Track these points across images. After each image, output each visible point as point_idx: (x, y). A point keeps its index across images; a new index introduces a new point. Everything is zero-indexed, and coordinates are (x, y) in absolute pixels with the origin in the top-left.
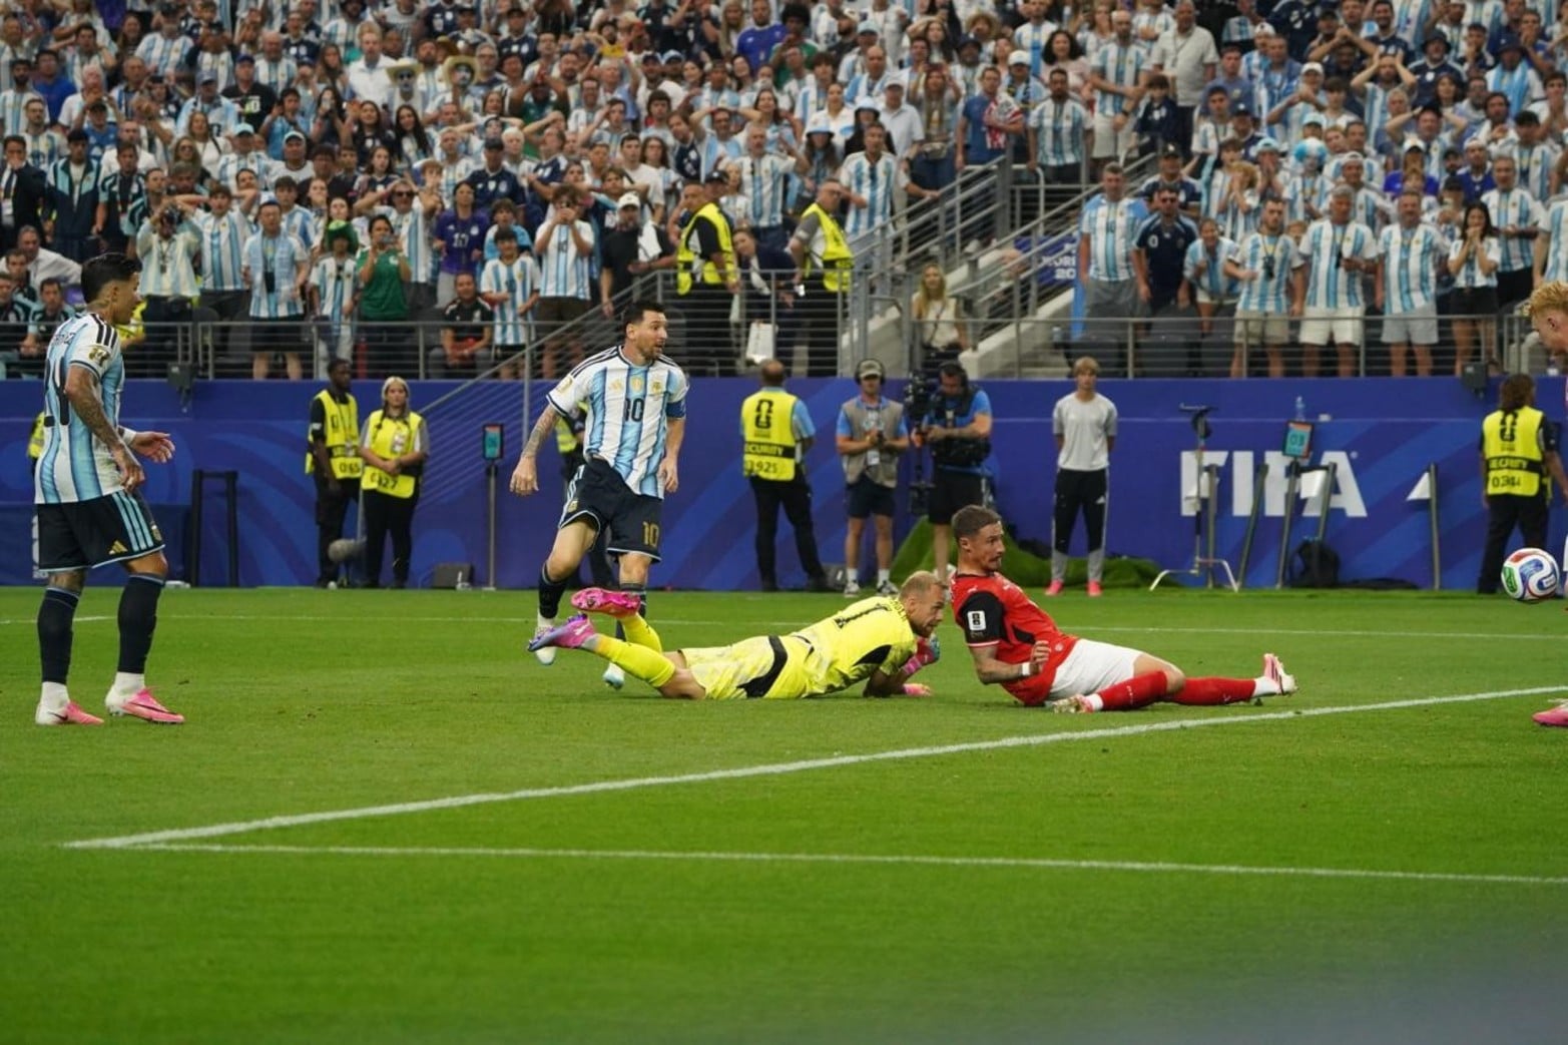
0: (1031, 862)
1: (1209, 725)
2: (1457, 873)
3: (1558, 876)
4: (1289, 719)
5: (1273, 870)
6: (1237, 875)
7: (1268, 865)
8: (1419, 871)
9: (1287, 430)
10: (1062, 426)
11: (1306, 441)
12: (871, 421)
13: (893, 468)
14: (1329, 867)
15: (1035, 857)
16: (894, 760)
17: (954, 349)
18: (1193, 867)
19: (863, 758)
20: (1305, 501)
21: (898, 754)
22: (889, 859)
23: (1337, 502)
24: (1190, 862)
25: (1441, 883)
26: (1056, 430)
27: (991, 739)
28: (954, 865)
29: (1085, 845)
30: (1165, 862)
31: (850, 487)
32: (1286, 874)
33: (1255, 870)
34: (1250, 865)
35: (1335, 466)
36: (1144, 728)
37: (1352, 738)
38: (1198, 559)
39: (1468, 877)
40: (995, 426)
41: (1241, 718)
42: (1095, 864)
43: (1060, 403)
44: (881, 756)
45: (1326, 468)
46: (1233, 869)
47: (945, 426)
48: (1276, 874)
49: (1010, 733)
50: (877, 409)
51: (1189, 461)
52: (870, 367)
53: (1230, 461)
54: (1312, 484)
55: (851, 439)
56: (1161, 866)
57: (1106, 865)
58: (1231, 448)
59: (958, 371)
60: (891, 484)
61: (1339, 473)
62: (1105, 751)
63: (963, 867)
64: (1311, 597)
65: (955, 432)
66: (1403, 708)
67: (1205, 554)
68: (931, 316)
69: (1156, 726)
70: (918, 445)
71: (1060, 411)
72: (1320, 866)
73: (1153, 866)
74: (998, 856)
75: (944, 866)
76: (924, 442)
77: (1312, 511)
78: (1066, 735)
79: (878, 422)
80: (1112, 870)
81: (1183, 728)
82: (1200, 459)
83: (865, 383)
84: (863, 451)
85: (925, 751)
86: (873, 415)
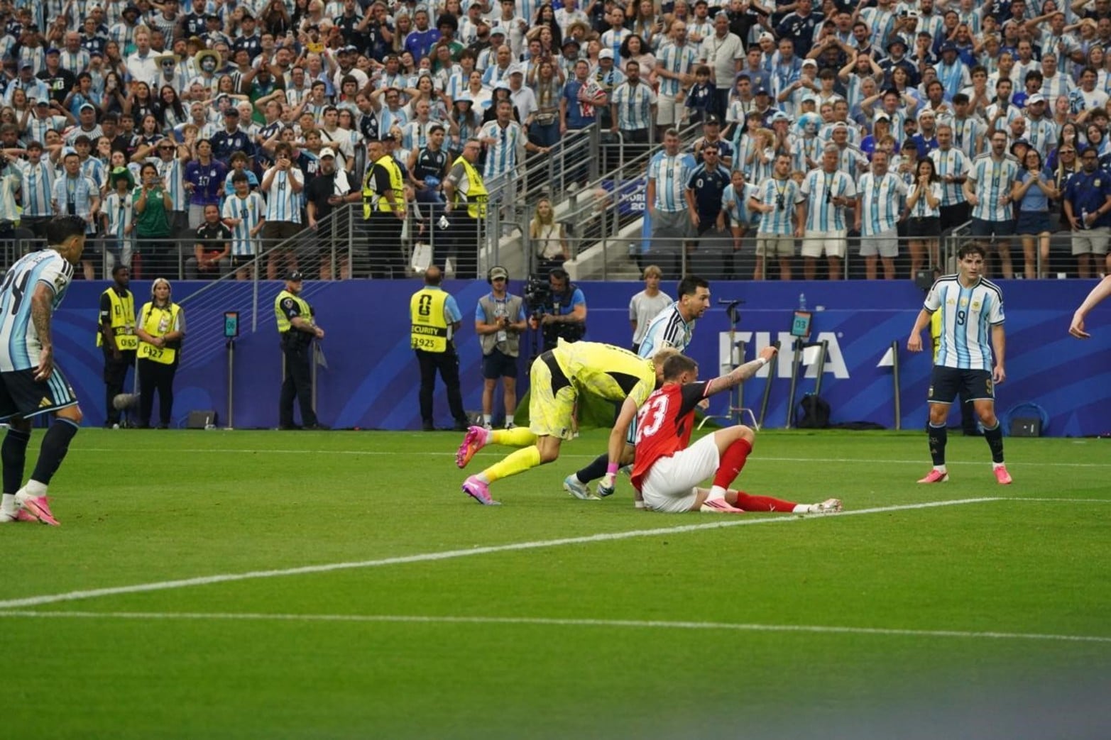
0: (613, 622)
1: (739, 525)
2: (912, 629)
3: (982, 632)
4: (795, 521)
5: (783, 628)
6: (759, 632)
7: (780, 624)
8: (885, 628)
9: (793, 317)
10: (636, 315)
11: (807, 325)
12: (500, 310)
13: (516, 343)
14: (821, 625)
15: (617, 618)
16: (517, 551)
17: (560, 259)
18: (728, 626)
19: (496, 549)
20: (806, 367)
21: (520, 546)
22: (514, 620)
23: (828, 368)
24: (725, 621)
25: (903, 635)
26: (631, 317)
27: (585, 535)
28: (558, 625)
29: (652, 610)
30: (708, 621)
31: (485, 357)
32: (793, 630)
33: (771, 627)
34: (768, 624)
35: (827, 342)
36: (693, 527)
37: (838, 534)
38: (731, 408)
39: (920, 632)
40: (589, 313)
41: (761, 520)
42: (659, 623)
43: (634, 298)
44: (507, 547)
45: (820, 344)
46: (755, 627)
47: (553, 314)
48: (786, 631)
49: (599, 531)
50: (504, 302)
51: (724, 338)
52: (499, 272)
53: (753, 339)
54: (811, 356)
55: (486, 323)
56: (705, 625)
57: (666, 624)
58: (754, 330)
59: (564, 274)
60: (515, 354)
61: (829, 348)
62: (665, 543)
63: (565, 627)
64: (810, 434)
65: (562, 318)
66: (874, 513)
67: (736, 405)
68: (544, 236)
69: (702, 526)
70: (534, 327)
71: (634, 304)
72: (816, 625)
73: (699, 625)
74: (591, 617)
75: (552, 625)
76: (538, 326)
77: (811, 374)
78: (638, 532)
79: (505, 311)
80: (670, 628)
81: (721, 527)
82: (732, 337)
83: (495, 284)
84: (494, 332)
85: (539, 544)
86: (501, 306)
